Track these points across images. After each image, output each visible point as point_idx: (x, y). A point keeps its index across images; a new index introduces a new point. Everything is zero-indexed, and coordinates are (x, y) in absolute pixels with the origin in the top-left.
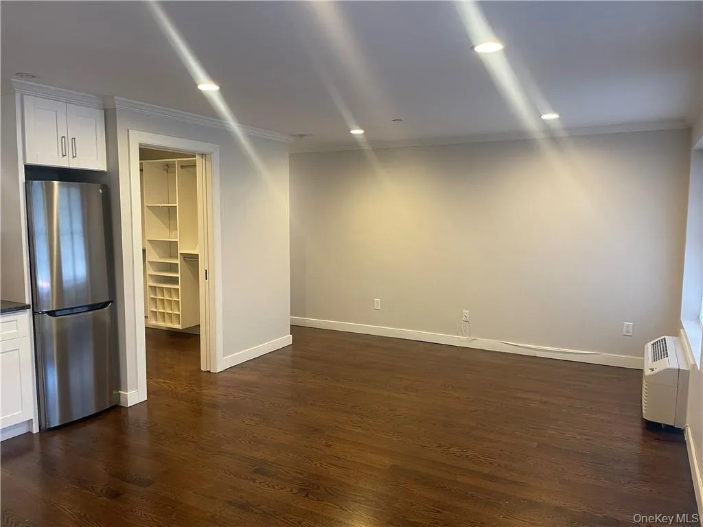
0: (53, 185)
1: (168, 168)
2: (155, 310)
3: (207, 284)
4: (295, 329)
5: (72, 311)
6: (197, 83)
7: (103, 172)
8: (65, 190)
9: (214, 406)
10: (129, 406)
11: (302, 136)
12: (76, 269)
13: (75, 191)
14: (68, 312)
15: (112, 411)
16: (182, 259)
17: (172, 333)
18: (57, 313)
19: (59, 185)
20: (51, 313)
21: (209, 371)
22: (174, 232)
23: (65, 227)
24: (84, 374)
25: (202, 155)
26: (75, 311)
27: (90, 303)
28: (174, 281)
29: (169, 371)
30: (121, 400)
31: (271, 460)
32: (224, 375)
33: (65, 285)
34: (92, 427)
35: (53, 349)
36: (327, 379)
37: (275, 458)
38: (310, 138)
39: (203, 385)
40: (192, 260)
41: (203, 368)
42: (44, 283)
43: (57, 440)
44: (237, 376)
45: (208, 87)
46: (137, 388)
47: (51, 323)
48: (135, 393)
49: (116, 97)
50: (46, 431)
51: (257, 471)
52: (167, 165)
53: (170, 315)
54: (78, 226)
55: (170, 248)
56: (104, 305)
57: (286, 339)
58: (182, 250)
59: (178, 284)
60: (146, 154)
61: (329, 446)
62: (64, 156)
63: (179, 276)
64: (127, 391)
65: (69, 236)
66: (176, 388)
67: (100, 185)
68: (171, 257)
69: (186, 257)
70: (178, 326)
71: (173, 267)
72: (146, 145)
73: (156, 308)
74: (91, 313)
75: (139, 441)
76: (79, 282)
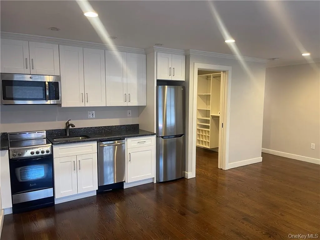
0: (165, 87)
1: (208, 78)
2: (199, 139)
3: (223, 130)
4: (264, 155)
5: (169, 137)
6: (225, 39)
7: (184, 81)
8: (169, 89)
9: (224, 185)
10: (188, 178)
11: (273, 59)
12: (171, 120)
13: (173, 89)
14: (167, 137)
15: (182, 179)
16: (212, 118)
17: (206, 150)
18: (164, 137)
19: (168, 87)
20: (162, 137)
21: (222, 169)
22: (209, 106)
23: (168, 104)
24: (172, 162)
25: (224, 72)
26: (170, 137)
27: (175, 135)
28: (208, 127)
29: (204, 166)
30: (186, 176)
31: (251, 216)
32: (228, 171)
33: (167, 126)
34: (175, 185)
35: (162, 151)
36: (281, 182)
37: (253, 215)
38: (278, 60)
39: (219, 174)
40: (216, 119)
41: (219, 167)
42: (161, 125)
43: (162, 187)
44: (234, 173)
45: (230, 41)
46: (192, 172)
47: (162, 141)
48: (191, 174)
49: (190, 50)
50: (159, 183)
51: (244, 219)
52: (207, 77)
53: (205, 142)
54: (173, 103)
55: (207, 113)
56: (181, 135)
57: (260, 159)
58: (212, 114)
59: (209, 129)
60: (200, 72)
61: (282, 215)
62: (170, 75)
63: (210, 125)
64: (188, 172)
65: (170, 107)
66: (207, 174)
67: (182, 87)
68: (206, 117)
69: (213, 117)
70: (209, 147)
71: (207, 121)
72: (201, 69)
73: (199, 138)
74: (175, 138)
75: (192, 194)
76: (172, 125)
